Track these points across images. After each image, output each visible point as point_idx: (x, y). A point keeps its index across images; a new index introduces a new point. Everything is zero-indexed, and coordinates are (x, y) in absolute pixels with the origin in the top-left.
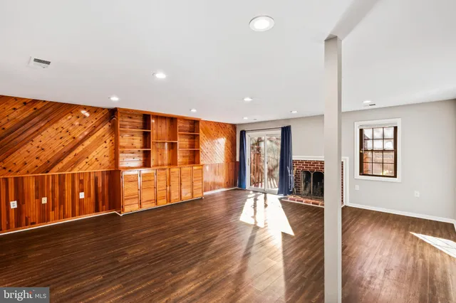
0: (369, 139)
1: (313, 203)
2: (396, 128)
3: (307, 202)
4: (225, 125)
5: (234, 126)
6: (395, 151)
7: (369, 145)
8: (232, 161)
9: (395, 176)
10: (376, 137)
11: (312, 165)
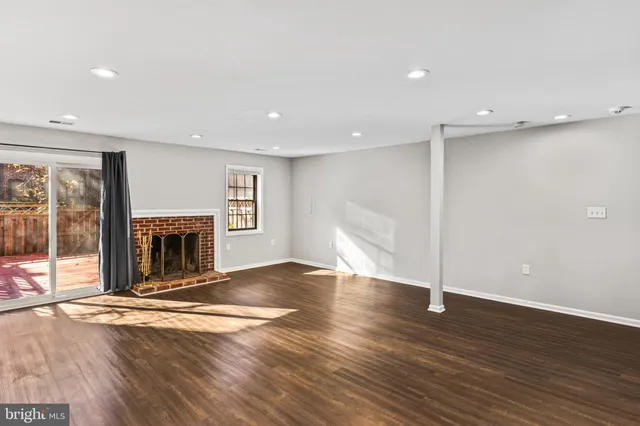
0: (233, 187)
1: (198, 282)
2: (255, 177)
3: (189, 283)
6: (255, 201)
9: (256, 228)
10: (239, 185)
11: (171, 225)
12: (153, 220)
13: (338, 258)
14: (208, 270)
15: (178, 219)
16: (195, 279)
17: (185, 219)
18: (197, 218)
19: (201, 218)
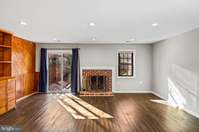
0: (122, 58)
1: (100, 95)
3: (97, 95)
4: (29, 42)
5: (34, 44)
6: (132, 64)
7: (122, 61)
8: (33, 72)
9: (133, 76)
10: (125, 57)
11: (95, 72)
12: (89, 70)
13: (169, 94)
14: (109, 91)
15: (98, 70)
16: (99, 93)
17: (100, 70)
18: (105, 71)
19: (107, 70)
